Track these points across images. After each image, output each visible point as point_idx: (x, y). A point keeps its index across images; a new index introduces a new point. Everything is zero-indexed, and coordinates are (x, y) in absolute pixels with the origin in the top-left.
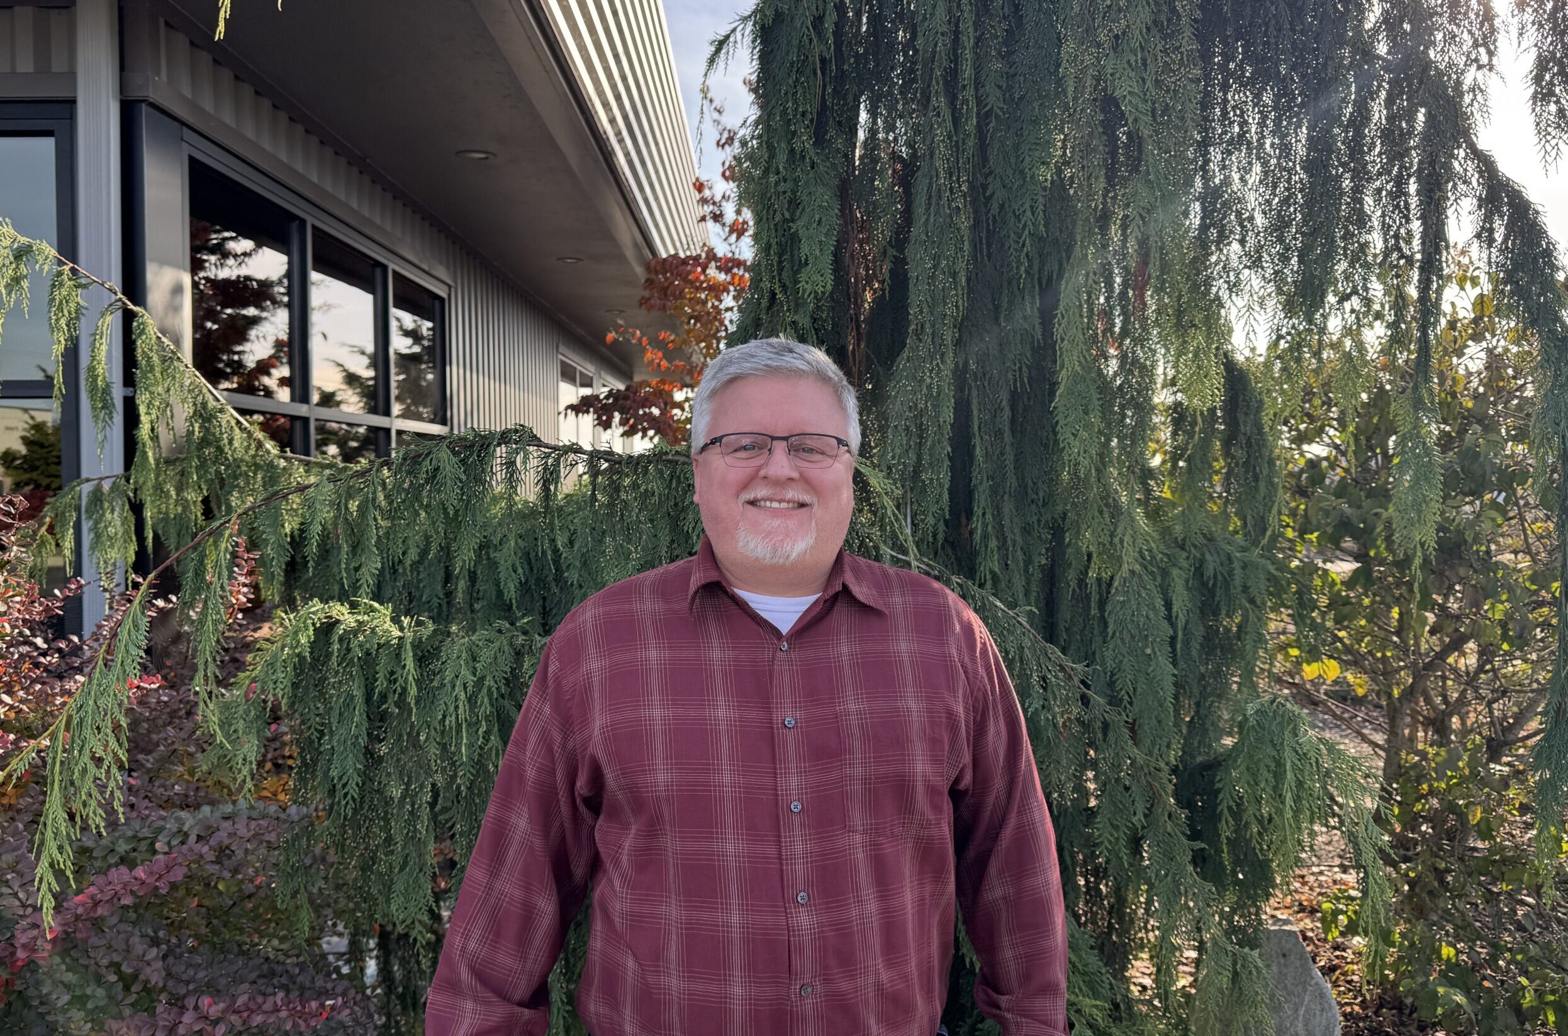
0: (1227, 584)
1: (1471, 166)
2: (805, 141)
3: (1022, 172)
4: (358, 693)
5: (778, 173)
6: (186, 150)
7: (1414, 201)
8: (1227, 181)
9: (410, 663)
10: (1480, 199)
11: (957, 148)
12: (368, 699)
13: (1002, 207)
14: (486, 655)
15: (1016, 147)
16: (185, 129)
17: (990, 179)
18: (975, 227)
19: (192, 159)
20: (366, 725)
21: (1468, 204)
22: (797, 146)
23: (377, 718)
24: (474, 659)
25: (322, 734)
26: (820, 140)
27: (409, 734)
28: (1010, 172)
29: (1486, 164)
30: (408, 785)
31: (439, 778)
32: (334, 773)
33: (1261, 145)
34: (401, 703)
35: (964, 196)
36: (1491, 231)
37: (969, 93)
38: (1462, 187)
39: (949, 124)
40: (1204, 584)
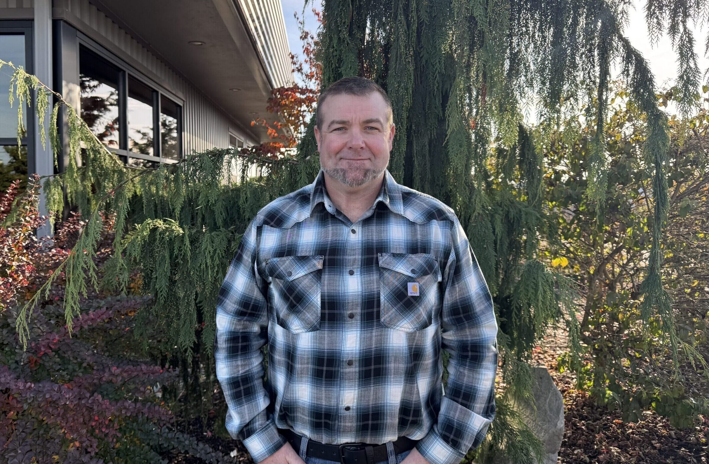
0: (519, 220)
1: (620, 44)
2: (345, 34)
3: (435, 47)
4: (167, 255)
5: (333, 47)
6: (78, 41)
7: (596, 58)
8: (519, 51)
9: (187, 243)
10: (623, 57)
11: (408, 36)
12: (171, 258)
13: (427, 61)
14: (217, 240)
15: (433, 36)
16: (78, 32)
17: (422, 50)
18: (415, 69)
19: (81, 45)
20: (170, 268)
21: (619, 59)
22: (342, 36)
23: (174, 265)
24: (212, 242)
25: (152, 271)
26: (351, 34)
27: (187, 272)
28: (430, 47)
29: (626, 44)
30: (186, 292)
31: (198, 289)
32: (157, 286)
33: (533, 36)
34: (184, 259)
35: (411, 57)
36: (628, 71)
37: (414, 14)
38: (616, 52)
39: (405, 27)
40: (509, 221)
